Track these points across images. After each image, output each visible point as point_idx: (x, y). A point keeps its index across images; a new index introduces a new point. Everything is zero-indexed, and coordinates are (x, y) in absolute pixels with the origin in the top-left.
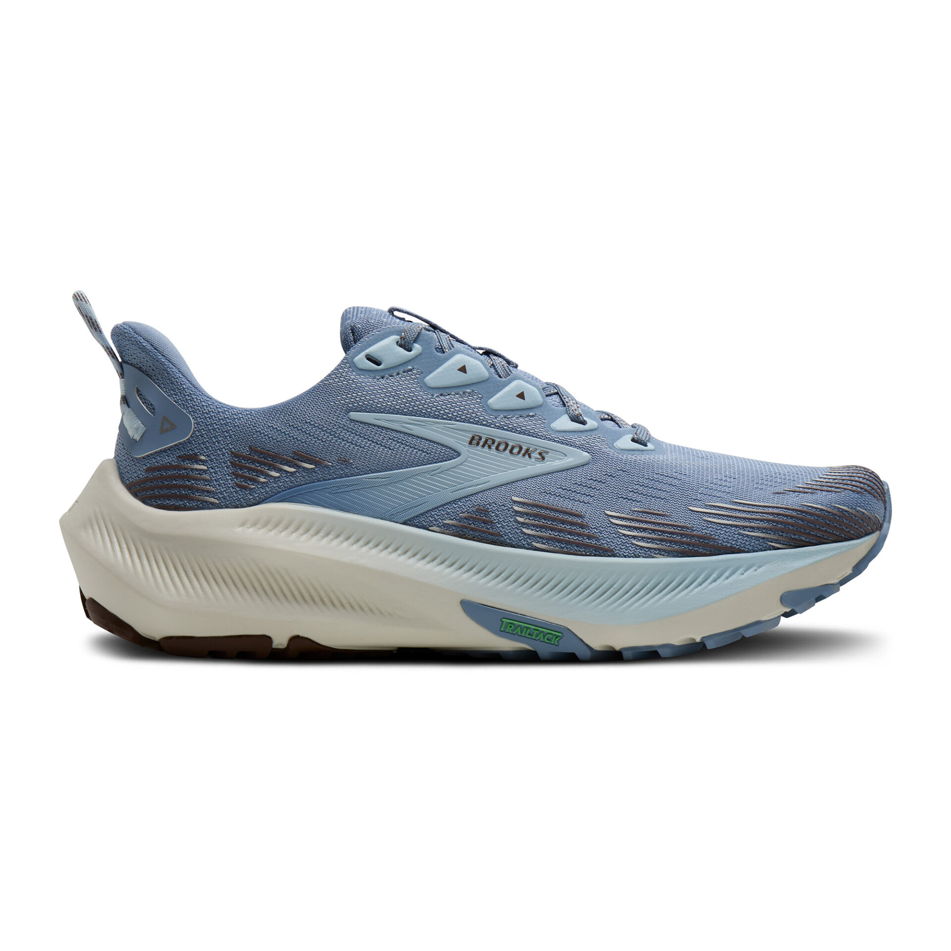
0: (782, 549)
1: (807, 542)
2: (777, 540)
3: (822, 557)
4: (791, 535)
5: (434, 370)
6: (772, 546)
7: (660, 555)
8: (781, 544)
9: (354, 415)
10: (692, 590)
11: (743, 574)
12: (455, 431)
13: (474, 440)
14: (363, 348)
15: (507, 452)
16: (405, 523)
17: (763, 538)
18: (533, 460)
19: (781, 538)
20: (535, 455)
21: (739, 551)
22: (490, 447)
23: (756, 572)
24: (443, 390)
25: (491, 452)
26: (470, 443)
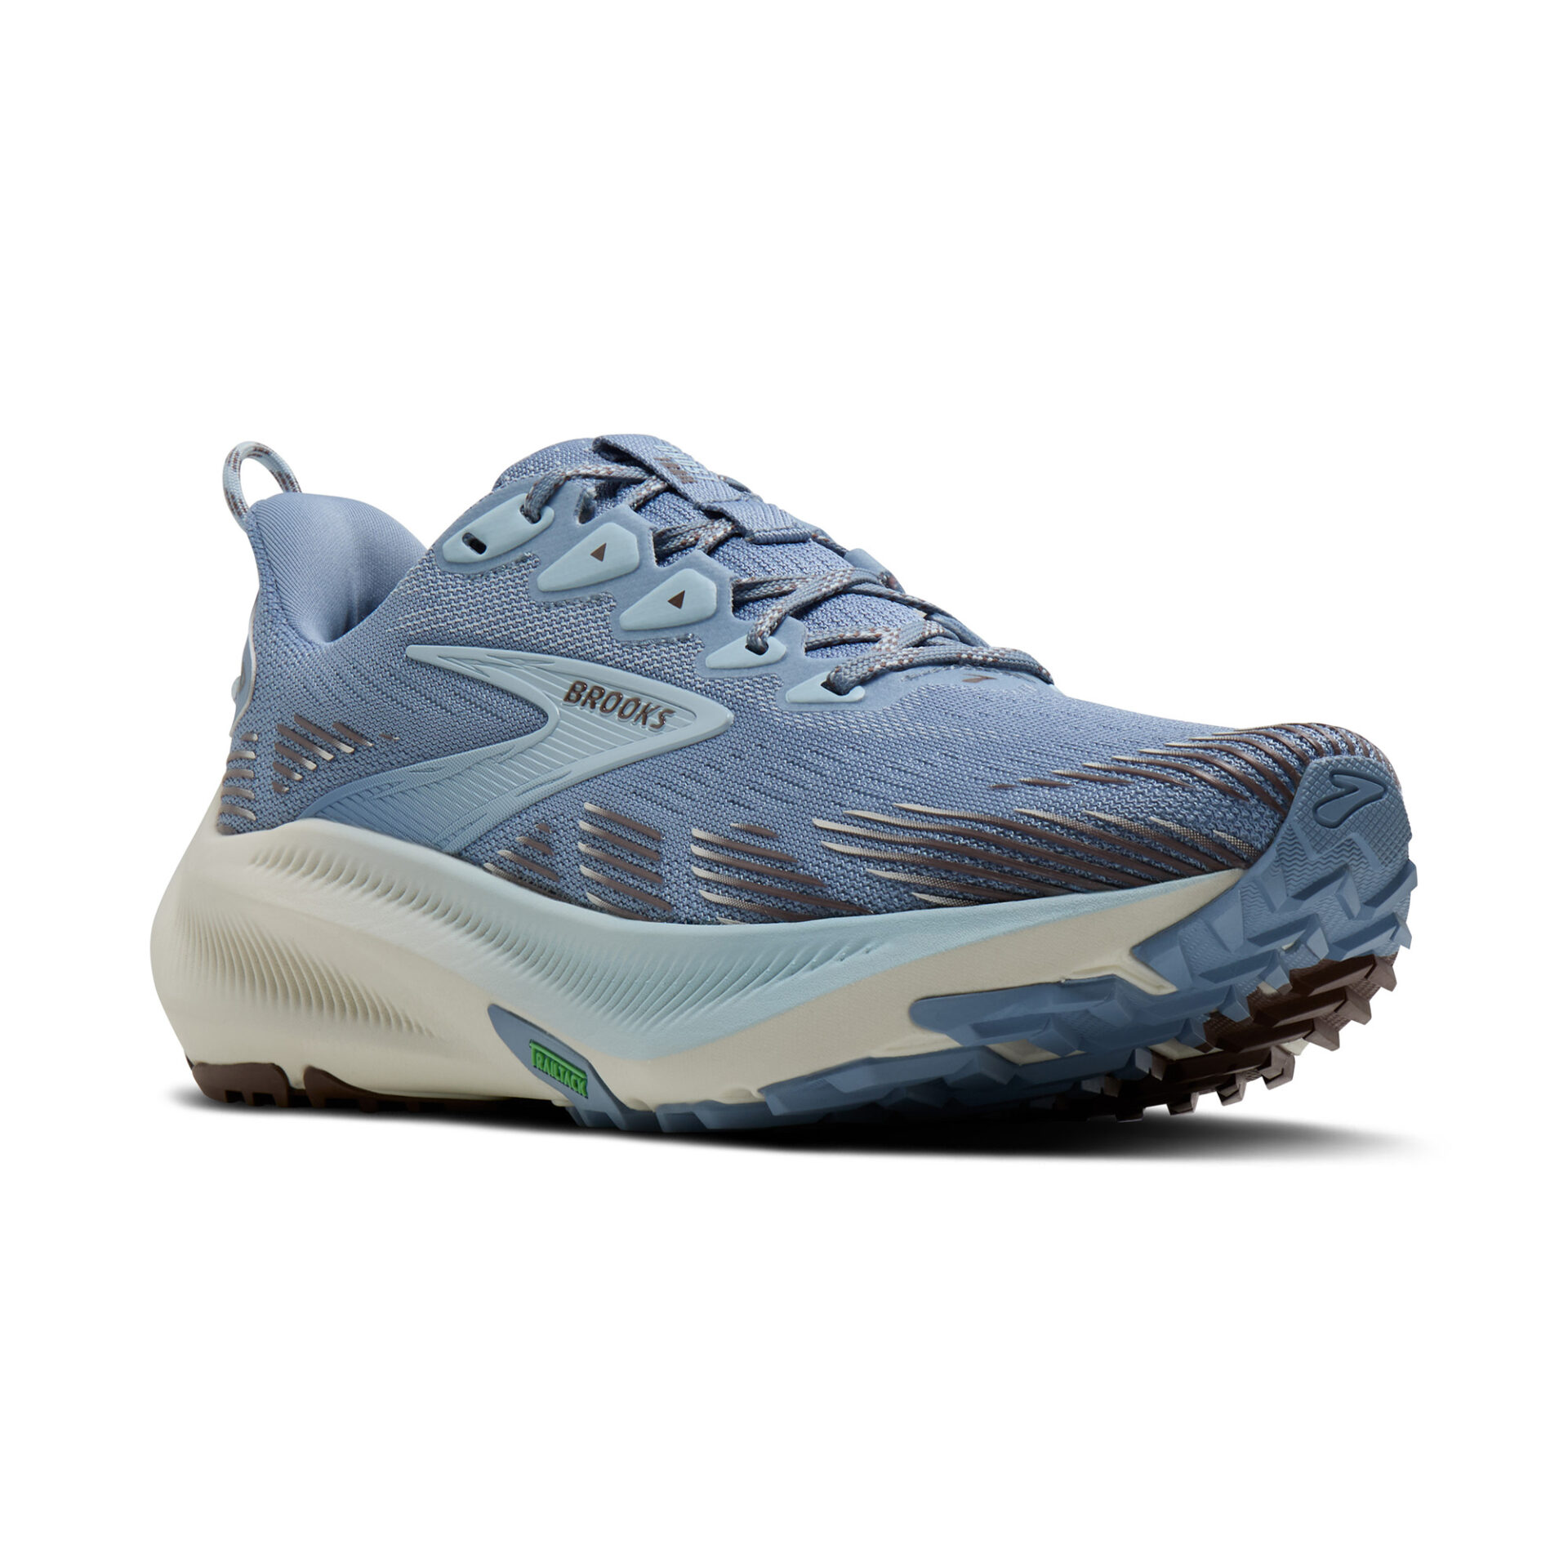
0: (946, 906)
1: (1007, 892)
2: (934, 888)
3: (1023, 924)
4: (966, 877)
5: (558, 557)
6: (926, 902)
7: (733, 918)
8: (943, 896)
9: (414, 651)
10: (748, 992)
11: (842, 960)
12: (552, 675)
13: (577, 694)
14: (465, 521)
15: (616, 713)
16: (458, 855)
17: (905, 884)
18: (647, 727)
19: (941, 884)
20: (654, 719)
21: (861, 911)
22: (593, 706)
23: (867, 955)
24: (562, 597)
25: (593, 714)
26: (568, 698)
